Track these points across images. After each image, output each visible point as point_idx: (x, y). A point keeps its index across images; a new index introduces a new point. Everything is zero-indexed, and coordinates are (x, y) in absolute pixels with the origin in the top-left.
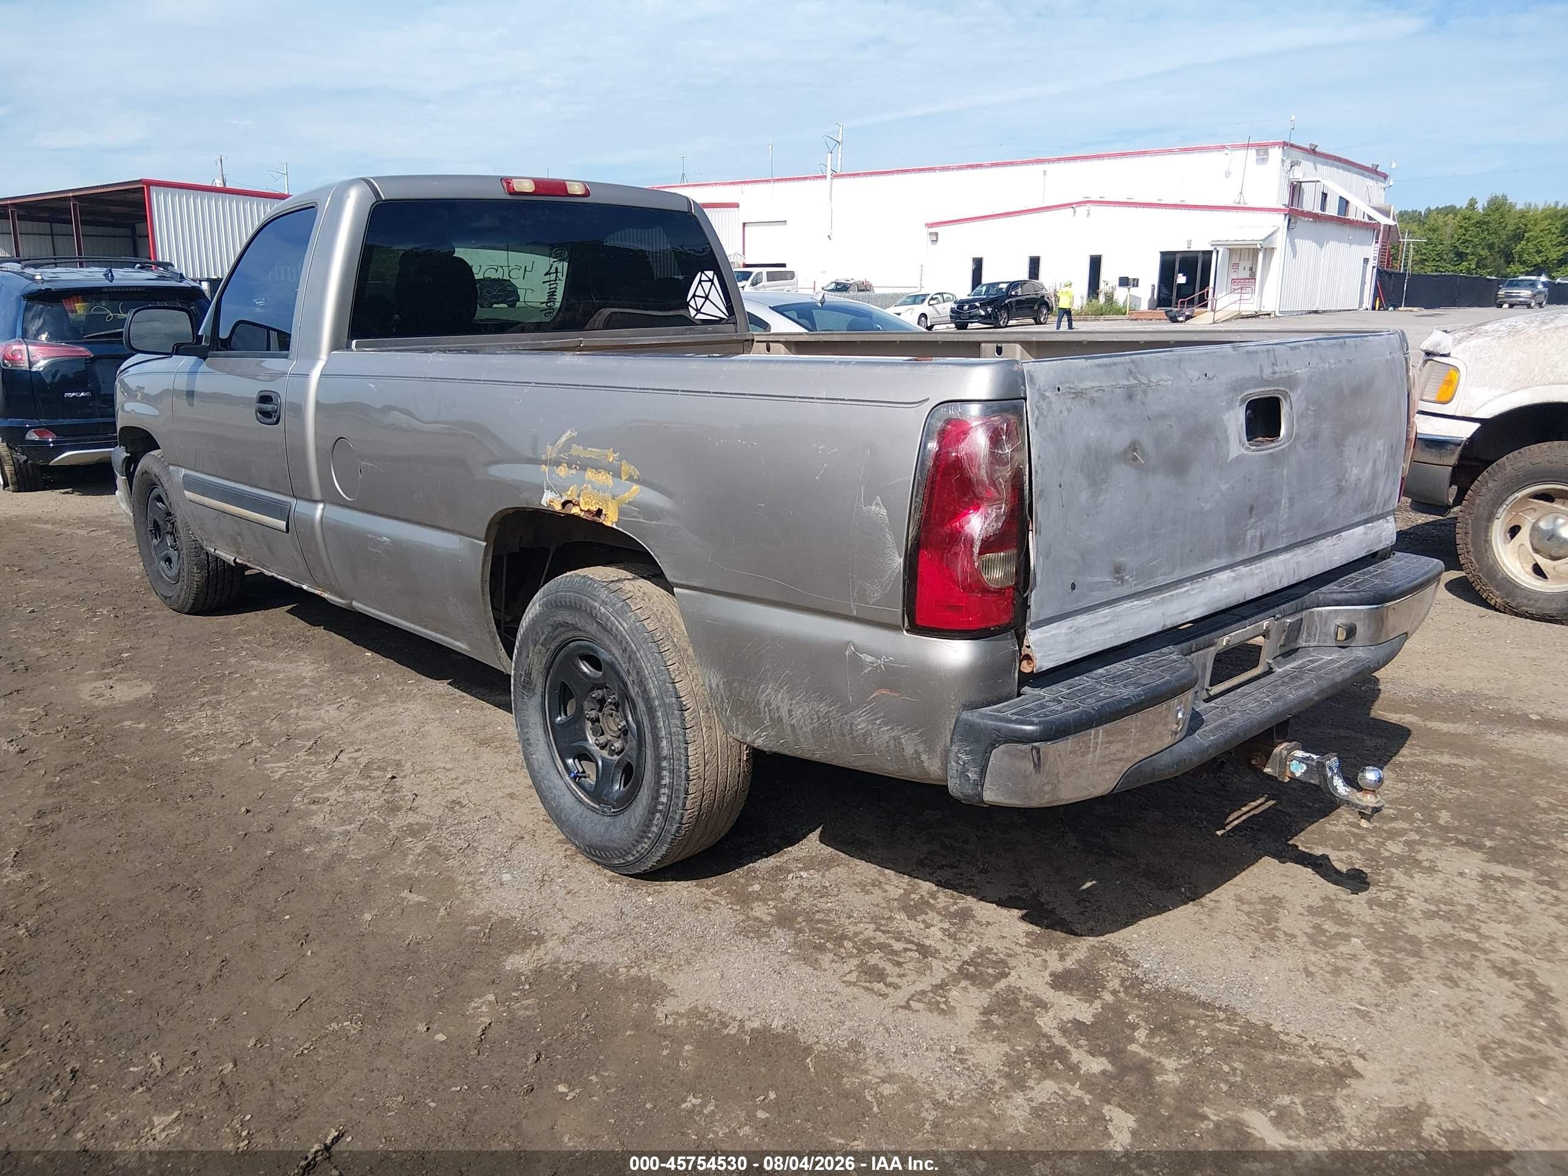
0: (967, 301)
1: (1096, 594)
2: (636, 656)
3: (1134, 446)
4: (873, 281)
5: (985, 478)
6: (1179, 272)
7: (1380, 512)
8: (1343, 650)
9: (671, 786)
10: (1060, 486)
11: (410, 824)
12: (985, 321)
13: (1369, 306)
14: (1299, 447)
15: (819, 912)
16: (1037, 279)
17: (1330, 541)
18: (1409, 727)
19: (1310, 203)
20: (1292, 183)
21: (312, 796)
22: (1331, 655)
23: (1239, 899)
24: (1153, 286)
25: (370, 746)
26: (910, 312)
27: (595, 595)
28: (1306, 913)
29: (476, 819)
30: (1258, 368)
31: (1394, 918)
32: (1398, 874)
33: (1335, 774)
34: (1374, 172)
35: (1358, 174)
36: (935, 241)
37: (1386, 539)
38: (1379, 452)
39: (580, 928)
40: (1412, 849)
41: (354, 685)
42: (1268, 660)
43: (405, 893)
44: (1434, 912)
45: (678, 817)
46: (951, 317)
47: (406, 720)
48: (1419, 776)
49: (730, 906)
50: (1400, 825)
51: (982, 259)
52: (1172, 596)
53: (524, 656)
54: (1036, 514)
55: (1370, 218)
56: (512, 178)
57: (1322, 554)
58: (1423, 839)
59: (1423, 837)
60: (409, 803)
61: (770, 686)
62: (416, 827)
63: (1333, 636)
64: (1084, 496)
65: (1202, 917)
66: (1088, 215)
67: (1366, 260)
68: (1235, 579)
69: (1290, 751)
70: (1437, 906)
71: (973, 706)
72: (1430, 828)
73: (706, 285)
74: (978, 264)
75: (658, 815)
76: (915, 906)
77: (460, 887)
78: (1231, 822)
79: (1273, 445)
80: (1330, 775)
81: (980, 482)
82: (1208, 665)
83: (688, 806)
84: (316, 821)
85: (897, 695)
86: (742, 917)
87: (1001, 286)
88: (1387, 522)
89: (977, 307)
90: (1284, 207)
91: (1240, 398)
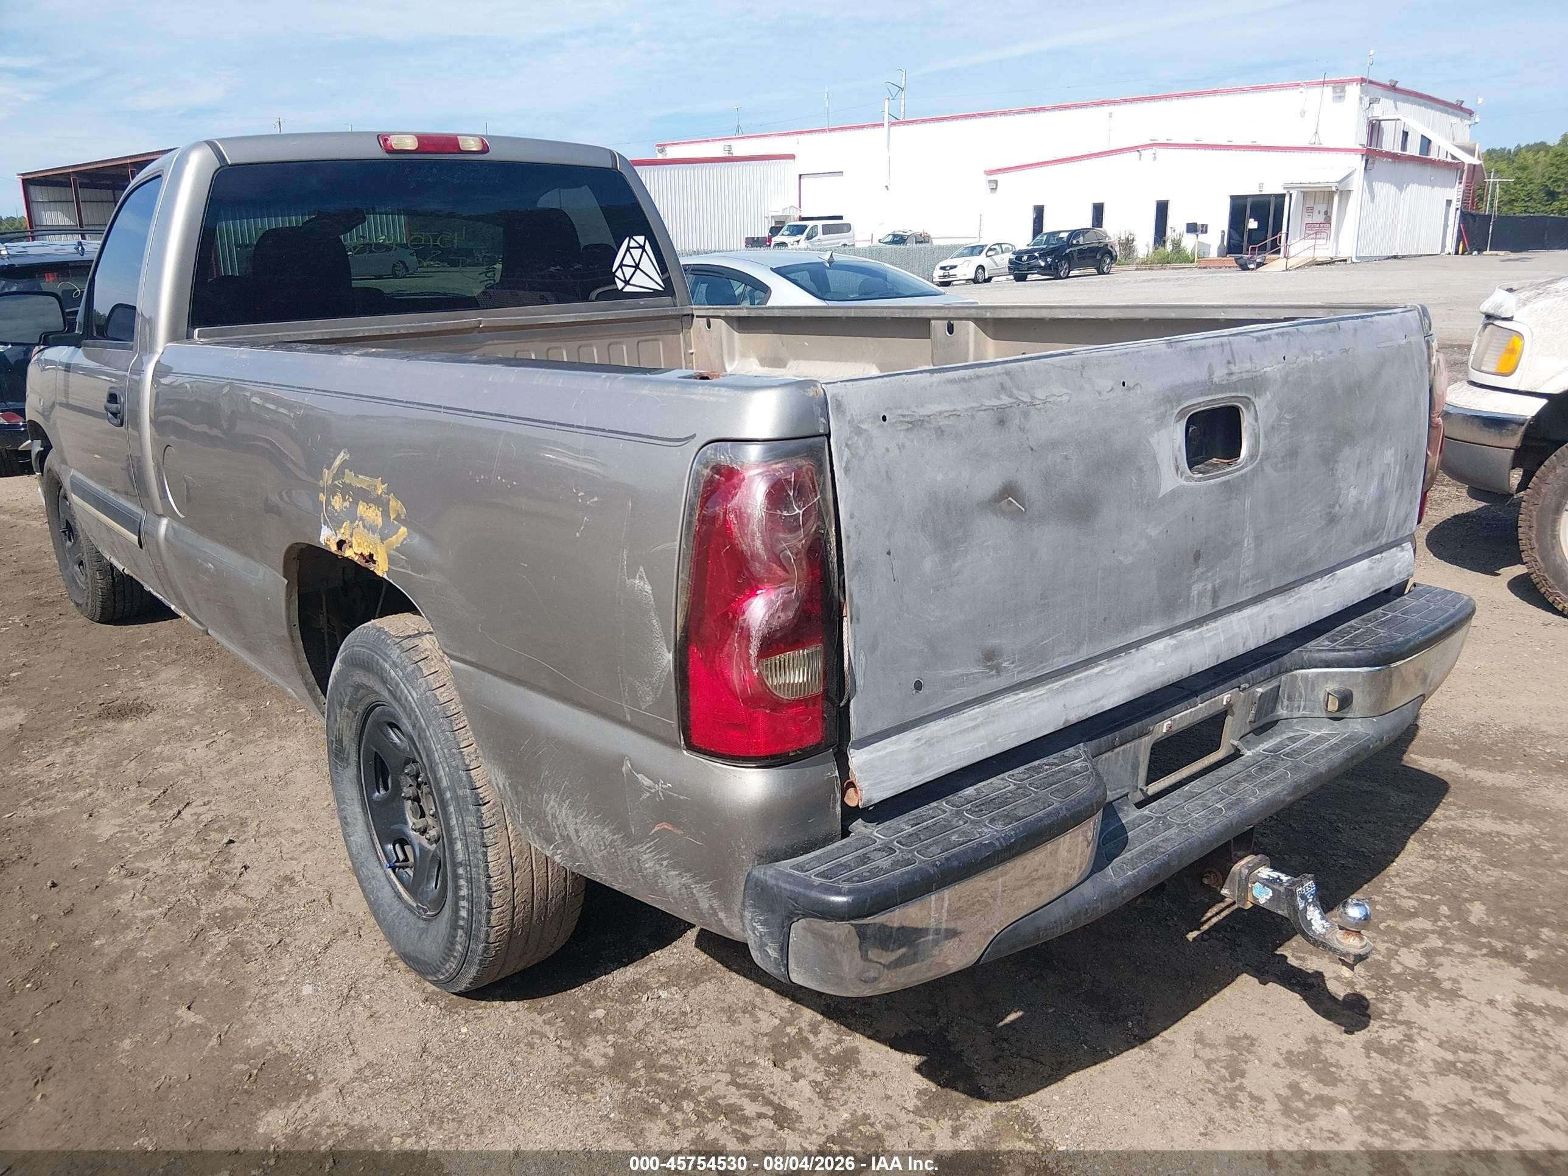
0: (1026, 252)
1: (957, 691)
2: (426, 736)
3: (1009, 491)
4: (932, 234)
5: (762, 552)
6: (1250, 217)
7: (1391, 540)
8: (1336, 723)
9: (470, 899)
10: (889, 553)
11: (226, 909)
12: (1044, 272)
13: (1452, 251)
14: (1268, 469)
15: (666, 1052)
16: (1101, 227)
17: (1319, 584)
18: (1446, 778)
19: (1390, 143)
20: (1371, 122)
21: (132, 866)
22: (1320, 728)
23: (1200, 1039)
24: (1223, 232)
25: (221, 798)
26: (967, 263)
27: (386, 654)
28: (1283, 1063)
29: (301, 903)
30: (1206, 368)
31: (1396, 1073)
32: (1408, 999)
33: (1309, 904)
34: (1459, 109)
35: (1441, 111)
36: (994, 190)
37: (1400, 572)
38: (1389, 465)
39: (367, 1073)
40: (1431, 963)
41: (239, 714)
42: (1232, 741)
43: (182, 1011)
44: (1451, 1062)
45: (482, 936)
46: (1010, 268)
47: (276, 762)
48: (1451, 849)
49: (558, 1042)
50: (1420, 924)
51: (1043, 206)
52: (1079, 680)
53: (332, 719)
54: (851, 595)
55: (1454, 157)
56: (389, 134)
57: (1306, 602)
58: (1447, 946)
59: (1447, 943)
60: (235, 878)
61: (553, 797)
62: (230, 913)
63: (1323, 705)
64: (929, 564)
65: (1149, 1068)
66: (1155, 158)
67: (1449, 202)
68: (1176, 648)
69: (1252, 869)
70: (1454, 1053)
71: (773, 857)
72: (1459, 928)
73: (636, 253)
74: (1039, 212)
75: (460, 932)
76: (789, 1046)
77: (248, 1003)
78: (1210, 919)
79: (1229, 469)
80: (1301, 906)
81: (755, 557)
82: (1141, 759)
83: (493, 923)
84: (122, 902)
85: (680, 832)
86: (568, 1060)
87: (1061, 235)
88: (1403, 549)
89: (1036, 258)
90: (1360, 147)
91: (1176, 411)
